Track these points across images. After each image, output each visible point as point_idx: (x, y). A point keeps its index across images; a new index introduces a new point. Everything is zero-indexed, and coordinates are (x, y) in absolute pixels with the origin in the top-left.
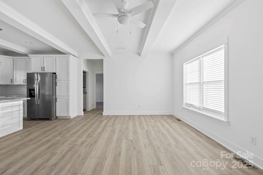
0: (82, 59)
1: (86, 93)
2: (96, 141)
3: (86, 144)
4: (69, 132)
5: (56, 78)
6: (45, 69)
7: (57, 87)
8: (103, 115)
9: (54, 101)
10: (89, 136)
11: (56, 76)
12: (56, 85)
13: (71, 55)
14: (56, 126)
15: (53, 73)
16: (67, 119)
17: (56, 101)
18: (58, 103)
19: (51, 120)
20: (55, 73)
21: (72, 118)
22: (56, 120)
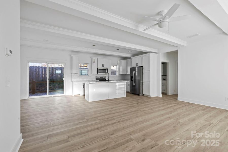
0: (161, 54)
1: (167, 80)
2: (152, 113)
3: (145, 112)
4: (143, 104)
5: (143, 70)
6: (138, 65)
7: (144, 75)
8: (178, 100)
9: (142, 84)
10: (152, 109)
11: (143, 68)
12: (143, 74)
13: (151, 53)
14: (139, 99)
15: (141, 67)
16: (148, 97)
17: (143, 84)
18: (144, 86)
19: (140, 95)
20: (142, 67)
21: (152, 97)
22: (142, 96)
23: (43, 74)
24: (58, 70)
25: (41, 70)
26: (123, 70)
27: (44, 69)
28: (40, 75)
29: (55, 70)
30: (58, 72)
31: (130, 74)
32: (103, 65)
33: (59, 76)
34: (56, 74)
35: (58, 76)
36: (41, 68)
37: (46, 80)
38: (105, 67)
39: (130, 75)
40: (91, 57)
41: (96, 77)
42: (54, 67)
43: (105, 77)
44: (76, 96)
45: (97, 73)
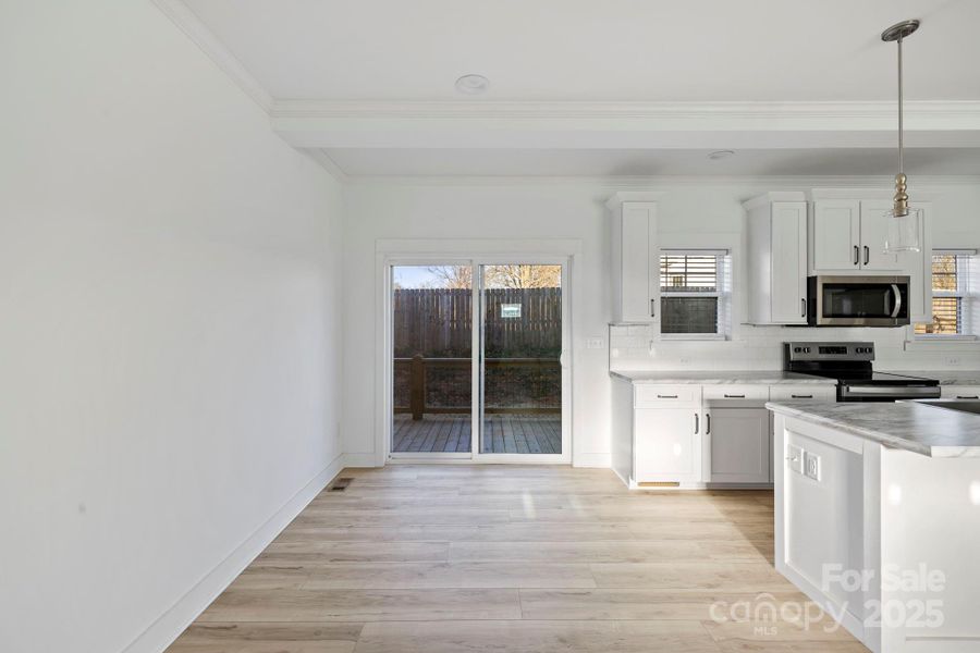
23: (452, 321)
24: (508, 303)
25: (446, 306)
27: (457, 298)
28: (443, 324)
29: (498, 304)
30: (510, 311)
32: (861, 253)
33: (513, 326)
34: (501, 320)
35: (508, 326)
36: (445, 297)
37: (469, 353)
38: (879, 267)
40: (743, 201)
41: (786, 346)
42: (493, 290)
43: (867, 349)
44: (647, 493)
45: (804, 321)
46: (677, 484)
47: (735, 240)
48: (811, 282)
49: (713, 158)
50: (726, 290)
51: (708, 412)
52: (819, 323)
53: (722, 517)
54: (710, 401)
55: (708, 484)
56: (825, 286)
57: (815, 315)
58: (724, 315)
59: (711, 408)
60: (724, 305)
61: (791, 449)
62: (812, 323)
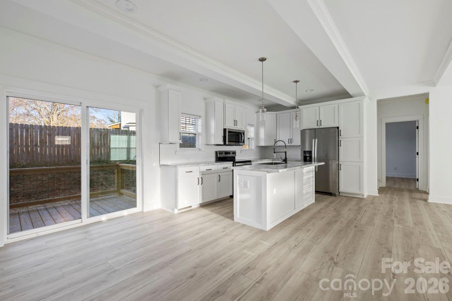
5: (339, 135)
6: (323, 123)
7: (341, 148)
11: (339, 132)
12: (339, 145)
17: (339, 169)
18: (342, 172)
19: (336, 196)
21: (365, 197)
22: (339, 197)
26: (268, 136)
30: (62, 140)
31: (300, 144)
32: (235, 122)
38: (238, 128)
39: (300, 148)
40: (205, 99)
41: (216, 152)
43: (234, 153)
44: (182, 213)
45: (222, 143)
46: (191, 206)
47: (202, 113)
48: (225, 130)
49: (201, 80)
50: (199, 131)
51: (201, 176)
52: (227, 144)
53: (211, 212)
54: (202, 172)
55: (200, 204)
56: (229, 132)
57: (226, 141)
58: (198, 141)
59: (202, 175)
60: (198, 137)
61: (239, 180)
62: (225, 144)
